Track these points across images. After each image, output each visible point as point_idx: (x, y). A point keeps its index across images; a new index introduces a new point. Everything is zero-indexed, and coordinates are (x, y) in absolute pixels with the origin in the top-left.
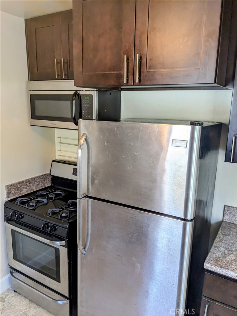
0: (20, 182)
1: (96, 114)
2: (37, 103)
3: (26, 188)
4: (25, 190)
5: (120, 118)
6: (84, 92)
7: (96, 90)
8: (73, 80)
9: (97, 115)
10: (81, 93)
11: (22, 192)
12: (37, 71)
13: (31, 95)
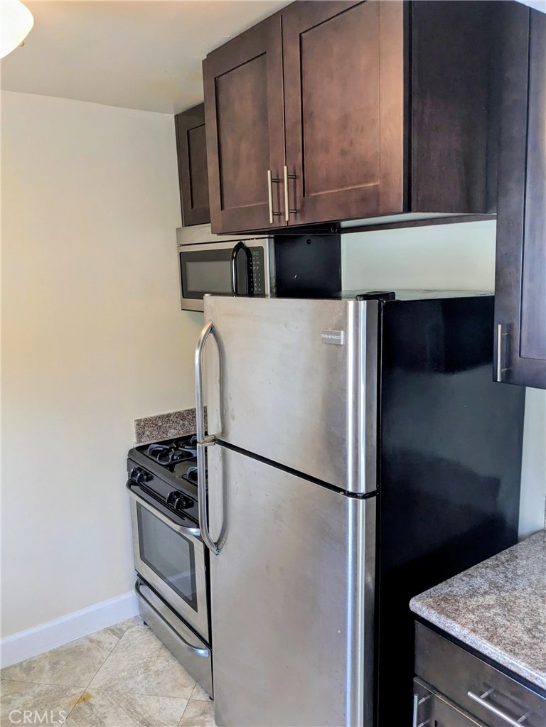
0: (164, 415)
1: (271, 284)
2: (191, 266)
3: (175, 429)
4: (173, 431)
5: (341, 290)
6: (252, 242)
7: (269, 238)
8: (210, 224)
9: (274, 285)
10: (248, 244)
11: (167, 434)
12: (192, 207)
13: (181, 253)
